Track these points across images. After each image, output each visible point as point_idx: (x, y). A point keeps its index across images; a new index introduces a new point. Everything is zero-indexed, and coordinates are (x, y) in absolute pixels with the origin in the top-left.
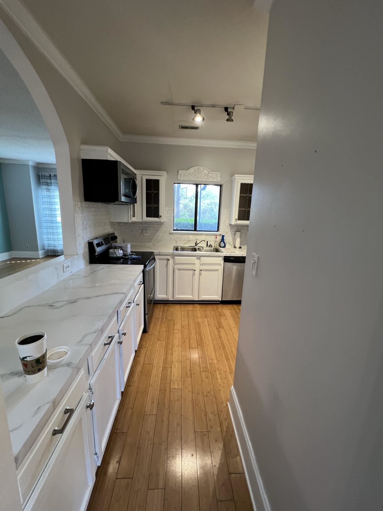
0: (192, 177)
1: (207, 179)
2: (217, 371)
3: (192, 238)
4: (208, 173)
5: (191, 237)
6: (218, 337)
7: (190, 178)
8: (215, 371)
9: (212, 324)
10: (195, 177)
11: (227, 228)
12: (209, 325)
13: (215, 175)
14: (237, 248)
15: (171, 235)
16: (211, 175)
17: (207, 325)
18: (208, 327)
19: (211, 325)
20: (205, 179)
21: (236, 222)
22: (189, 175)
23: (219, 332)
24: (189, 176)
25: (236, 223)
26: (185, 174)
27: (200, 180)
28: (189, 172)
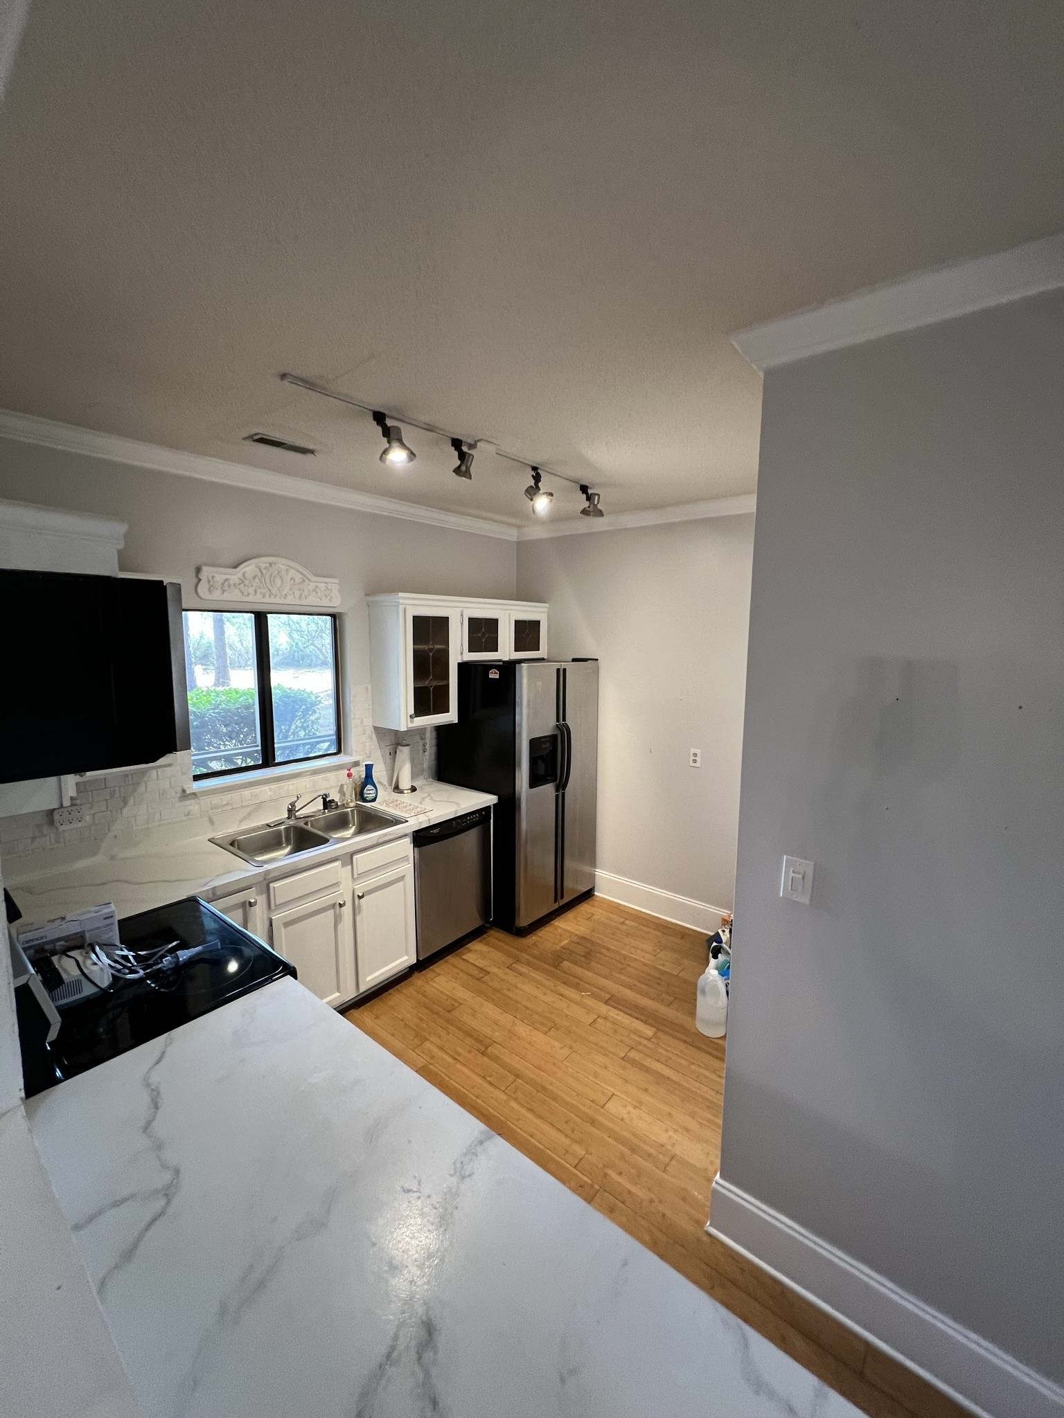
0: (251, 590)
1: (300, 598)
2: (609, 1172)
3: (269, 793)
4: (301, 580)
5: (266, 791)
6: (511, 1078)
7: (246, 594)
8: (606, 1175)
9: (459, 1050)
10: (264, 591)
11: (369, 740)
12: (457, 1057)
13: (322, 586)
14: (405, 792)
15: (188, 802)
16: (312, 586)
17: (450, 1060)
18: (459, 1066)
19: (459, 1054)
20: (295, 597)
21: (412, 722)
22: (239, 584)
23: (496, 1059)
24: (242, 585)
25: (410, 725)
26: (226, 580)
27: (278, 600)
28: (240, 575)
